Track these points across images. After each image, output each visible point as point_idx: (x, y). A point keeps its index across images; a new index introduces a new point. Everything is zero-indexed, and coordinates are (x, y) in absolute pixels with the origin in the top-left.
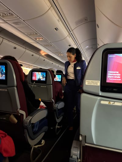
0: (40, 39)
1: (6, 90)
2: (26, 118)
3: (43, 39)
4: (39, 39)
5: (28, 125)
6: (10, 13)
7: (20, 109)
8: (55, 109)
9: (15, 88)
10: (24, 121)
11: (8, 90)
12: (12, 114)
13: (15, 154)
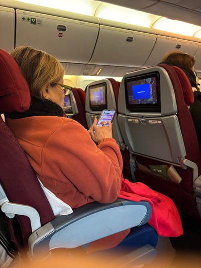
1: (160, 122)
2: (198, 176)
7: (186, 158)
9: (175, 118)
10: (196, 182)
11: (162, 122)
12: (171, 165)
13: (182, 233)
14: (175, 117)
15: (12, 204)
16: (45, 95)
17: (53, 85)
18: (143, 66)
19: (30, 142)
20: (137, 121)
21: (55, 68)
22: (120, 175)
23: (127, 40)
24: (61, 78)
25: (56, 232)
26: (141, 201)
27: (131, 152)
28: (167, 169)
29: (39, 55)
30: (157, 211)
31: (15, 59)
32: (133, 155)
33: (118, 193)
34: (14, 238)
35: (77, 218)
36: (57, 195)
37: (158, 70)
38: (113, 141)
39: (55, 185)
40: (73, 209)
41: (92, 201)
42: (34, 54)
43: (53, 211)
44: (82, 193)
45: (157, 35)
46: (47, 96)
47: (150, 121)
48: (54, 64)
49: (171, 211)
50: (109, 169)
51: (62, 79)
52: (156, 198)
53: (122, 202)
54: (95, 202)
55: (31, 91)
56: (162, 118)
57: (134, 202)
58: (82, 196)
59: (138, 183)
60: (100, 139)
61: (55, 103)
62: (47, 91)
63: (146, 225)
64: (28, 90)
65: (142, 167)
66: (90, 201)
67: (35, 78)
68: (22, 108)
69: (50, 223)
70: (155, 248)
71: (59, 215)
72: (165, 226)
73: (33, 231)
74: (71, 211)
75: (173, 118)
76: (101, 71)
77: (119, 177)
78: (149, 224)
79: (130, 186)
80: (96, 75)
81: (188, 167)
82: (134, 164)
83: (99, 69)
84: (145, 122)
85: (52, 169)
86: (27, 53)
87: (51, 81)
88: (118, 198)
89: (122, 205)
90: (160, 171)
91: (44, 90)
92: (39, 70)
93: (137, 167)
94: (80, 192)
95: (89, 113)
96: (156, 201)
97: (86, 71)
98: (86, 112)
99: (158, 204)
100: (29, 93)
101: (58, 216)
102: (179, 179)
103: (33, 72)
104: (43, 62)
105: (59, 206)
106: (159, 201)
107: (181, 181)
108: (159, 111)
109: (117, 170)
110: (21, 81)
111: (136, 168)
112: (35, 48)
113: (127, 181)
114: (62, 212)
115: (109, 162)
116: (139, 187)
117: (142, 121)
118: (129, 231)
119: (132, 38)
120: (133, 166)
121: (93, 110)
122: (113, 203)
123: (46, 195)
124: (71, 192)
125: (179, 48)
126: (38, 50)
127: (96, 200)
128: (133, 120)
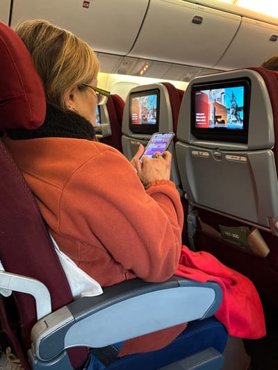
1: (244, 159)
9: (270, 155)
12: (255, 228)
13: (265, 334)
14: (270, 152)
15: (9, 275)
16: (68, 104)
17: (82, 88)
18: (216, 65)
19: (42, 178)
20: (207, 154)
21: (85, 61)
22: (179, 239)
23: (194, 22)
24: (94, 76)
25: (75, 322)
26: (208, 281)
27: (191, 203)
28: (248, 234)
29: (62, 37)
30: (230, 298)
31: (23, 40)
32: (195, 208)
33: (176, 267)
34: (7, 326)
35: (110, 303)
36: (80, 264)
37: (248, 76)
38: (171, 185)
39: (79, 248)
40: (103, 288)
41: (133, 276)
42: (54, 35)
43: (72, 289)
44: (119, 264)
45: (242, 16)
46: (72, 106)
47: (228, 157)
48: (85, 55)
49: (250, 299)
50: (165, 230)
51: (96, 78)
52: (230, 279)
53: (179, 282)
54: (137, 278)
55: (47, 96)
56: (248, 153)
57: (198, 283)
58: (118, 268)
59: (203, 252)
60: (150, 180)
61: (83, 118)
62: (71, 97)
63: (211, 319)
64: (43, 94)
65: (207, 228)
66: (129, 276)
67: (55, 76)
68: (33, 123)
69: (66, 307)
70: (221, 353)
71: (80, 295)
72: (239, 321)
73: (39, 318)
74: (100, 291)
75: (267, 154)
76: (147, 69)
77: (178, 243)
78: (217, 317)
79: (190, 256)
80: (138, 74)
82: (194, 222)
83: (144, 66)
84: (219, 157)
85: (76, 224)
86: (42, 33)
87: (79, 81)
88: (174, 275)
89: (179, 286)
90: (236, 236)
91: (67, 95)
92: (60, 62)
93: (198, 226)
94: (115, 262)
95: (127, 136)
96: (229, 282)
97: (122, 67)
98: (123, 134)
99: (232, 287)
100: (45, 98)
101: (79, 297)
102: (266, 250)
103: (52, 65)
104: (67, 49)
105: (81, 282)
106: (234, 283)
107: (269, 254)
108: (245, 142)
109: (176, 232)
110: (33, 78)
111: (197, 228)
112: (55, 24)
113: (186, 249)
114: (85, 291)
115: (165, 219)
116: (205, 259)
117: (215, 156)
118: (186, 326)
119: (201, 18)
120: (193, 225)
121: (135, 132)
122: (166, 281)
123: (63, 264)
124: (103, 260)
125: (275, 40)
126: (60, 29)
127: (139, 276)
128: (201, 153)
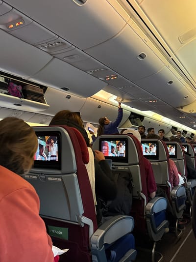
0: (112, 78)
1: (60, 180)
2: (94, 232)
3: (117, 76)
4: (110, 77)
5: (98, 246)
6: (59, 42)
7: (84, 215)
8: (148, 212)
10: (92, 238)
11: (62, 180)
14: (75, 175)
20: (35, 177)
37: (60, 131)
47: (49, 179)
56: (62, 176)
75: (73, 176)
81: (85, 224)
84: (44, 179)
108: (60, 169)
117: (41, 178)
128: (31, 176)
